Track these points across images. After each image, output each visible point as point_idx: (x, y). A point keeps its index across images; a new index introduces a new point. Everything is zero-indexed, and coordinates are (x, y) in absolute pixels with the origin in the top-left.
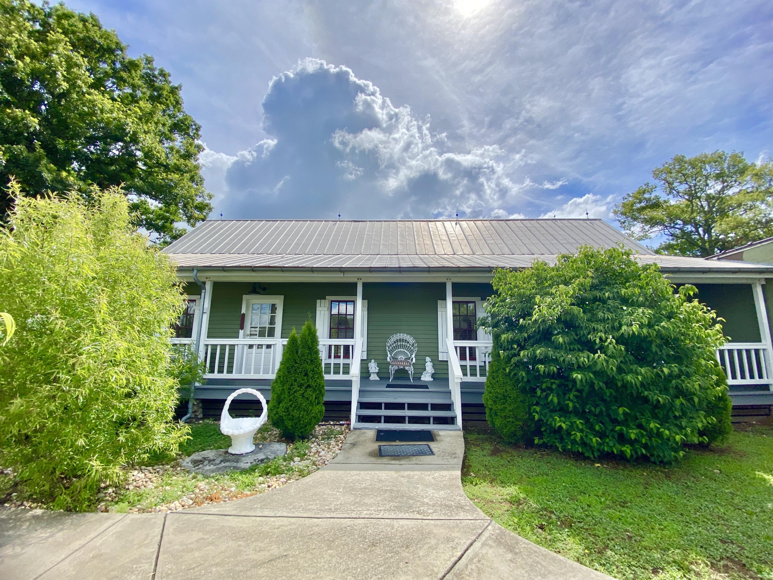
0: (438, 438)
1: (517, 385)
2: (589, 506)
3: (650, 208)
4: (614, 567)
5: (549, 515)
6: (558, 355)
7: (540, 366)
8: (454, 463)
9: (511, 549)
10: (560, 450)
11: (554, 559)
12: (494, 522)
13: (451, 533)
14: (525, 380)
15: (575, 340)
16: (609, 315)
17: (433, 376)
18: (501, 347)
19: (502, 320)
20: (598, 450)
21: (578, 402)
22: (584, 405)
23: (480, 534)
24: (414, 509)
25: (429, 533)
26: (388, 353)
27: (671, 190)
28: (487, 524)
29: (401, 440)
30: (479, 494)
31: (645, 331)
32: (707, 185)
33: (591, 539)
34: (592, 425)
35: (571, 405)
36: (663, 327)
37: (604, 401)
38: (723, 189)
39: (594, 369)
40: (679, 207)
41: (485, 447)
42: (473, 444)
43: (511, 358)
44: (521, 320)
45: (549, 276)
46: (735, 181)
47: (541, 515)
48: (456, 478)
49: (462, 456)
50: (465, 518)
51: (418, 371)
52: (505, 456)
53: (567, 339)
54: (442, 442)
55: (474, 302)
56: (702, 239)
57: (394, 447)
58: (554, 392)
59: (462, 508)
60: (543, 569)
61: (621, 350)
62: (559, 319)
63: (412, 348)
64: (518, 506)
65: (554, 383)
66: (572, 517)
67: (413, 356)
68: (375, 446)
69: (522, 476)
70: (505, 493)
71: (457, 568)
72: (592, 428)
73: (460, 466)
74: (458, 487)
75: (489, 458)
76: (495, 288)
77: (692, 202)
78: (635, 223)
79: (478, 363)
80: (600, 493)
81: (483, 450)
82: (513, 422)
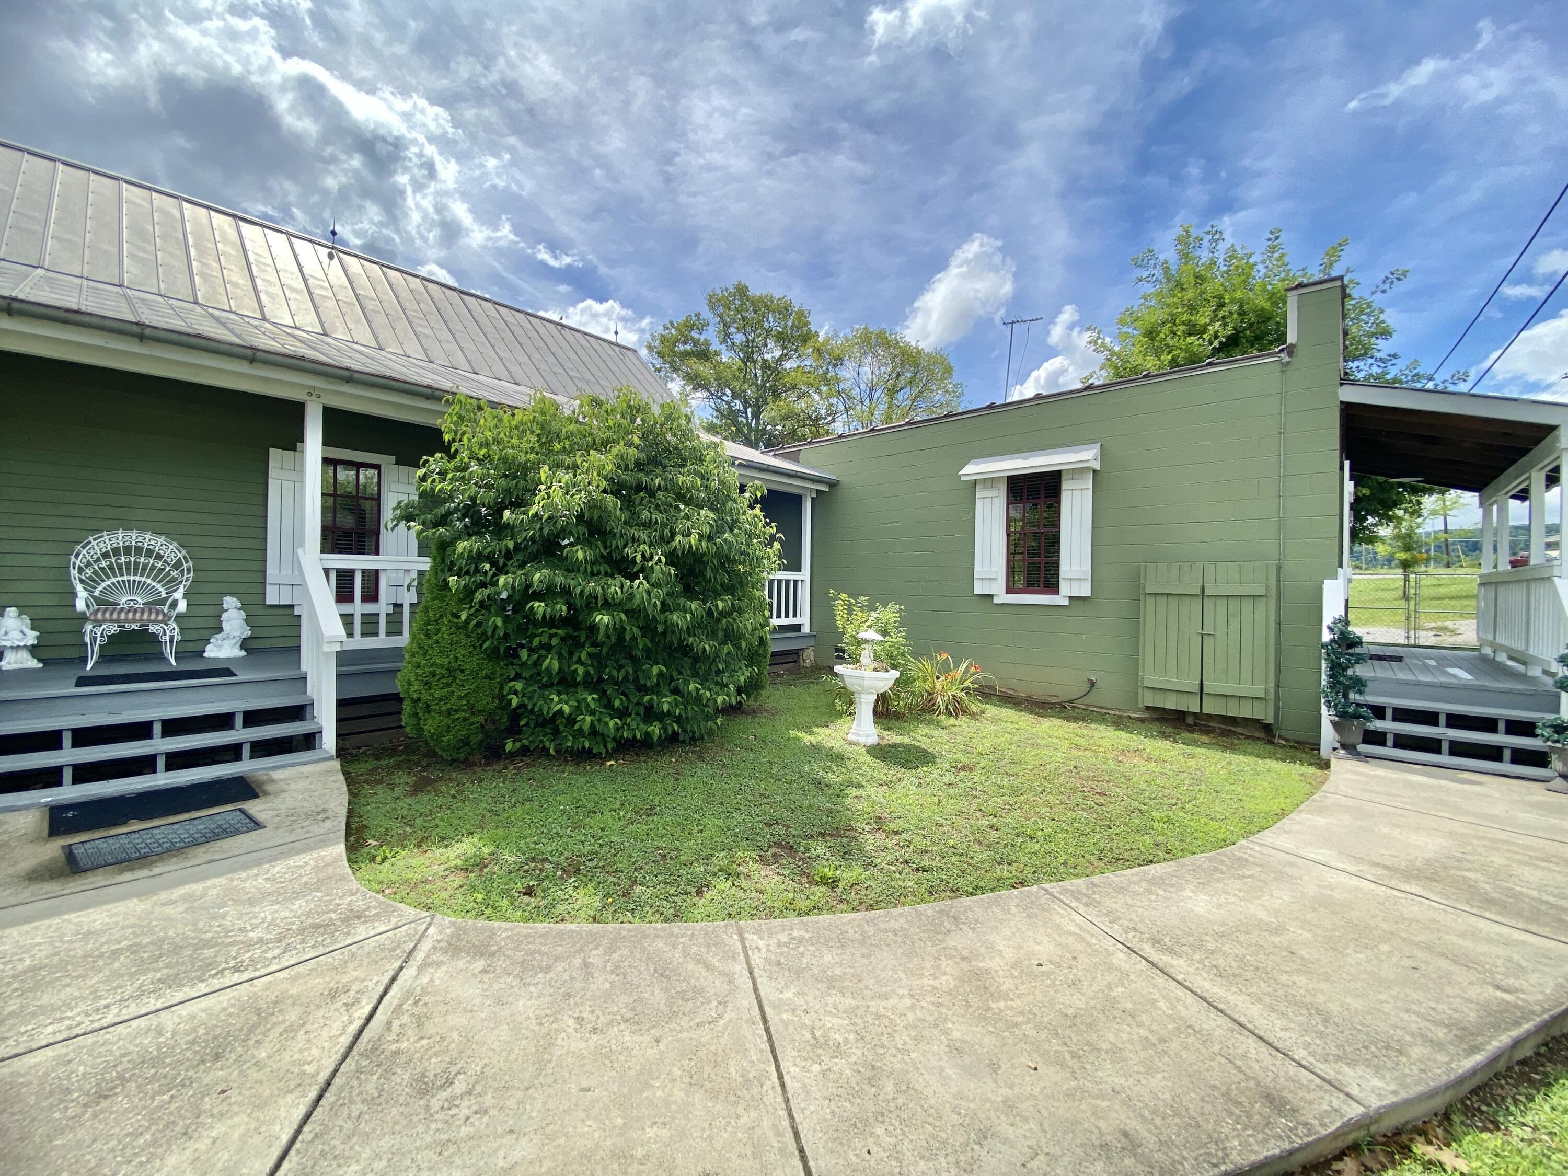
0: (270, 788)
1: (481, 646)
2: (603, 829)
3: (696, 356)
4: (648, 908)
5: (540, 866)
6: (572, 583)
7: (536, 604)
8: (323, 831)
9: (480, 951)
10: (552, 752)
11: (560, 935)
12: (439, 916)
13: (338, 978)
14: (501, 633)
15: (602, 556)
16: (658, 517)
17: (245, 644)
18: (450, 569)
19: (456, 510)
20: (614, 739)
21: (592, 665)
22: (601, 666)
23: (410, 953)
24: (223, 966)
25: (277, 1002)
26: (79, 588)
27: (726, 336)
28: (424, 927)
29: (142, 817)
30: (393, 877)
31: (704, 544)
32: (766, 345)
33: (611, 879)
34: (609, 700)
35: (581, 670)
36: (725, 540)
37: (632, 658)
38: (782, 358)
39: (628, 607)
40: (730, 367)
41: (397, 781)
42: (367, 782)
43: (475, 591)
44: (507, 513)
45: (564, 430)
46: (796, 350)
47: (527, 871)
48: (335, 860)
49: (344, 811)
50: (372, 933)
51: (193, 635)
52: (443, 789)
53: (590, 555)
54: (283, 795)
55: (377, 467)
56: (749, 425)
57: (124, 840)
58: (553, 652)
59: (359, 917)
60: (545, 959)
61: (670, 574)
62: (580, 517)
63: (174, 573)
64: (481, 870)
65: (556, 634)
66: (579, 856)
67: (179, 595)
68: (53, 849)
69: (483, 816)
70: (452, 856)
71: (366, 1040)
72: (609, 705)
73: (343, 833)
74: (343, 878)
75: (408, 800)
76: (447, 437)
77: (746, 365)
78: (675, 376)
79: (382, 608)
80: (618, 805)
81: (392, 789)
82: (465, 719)
